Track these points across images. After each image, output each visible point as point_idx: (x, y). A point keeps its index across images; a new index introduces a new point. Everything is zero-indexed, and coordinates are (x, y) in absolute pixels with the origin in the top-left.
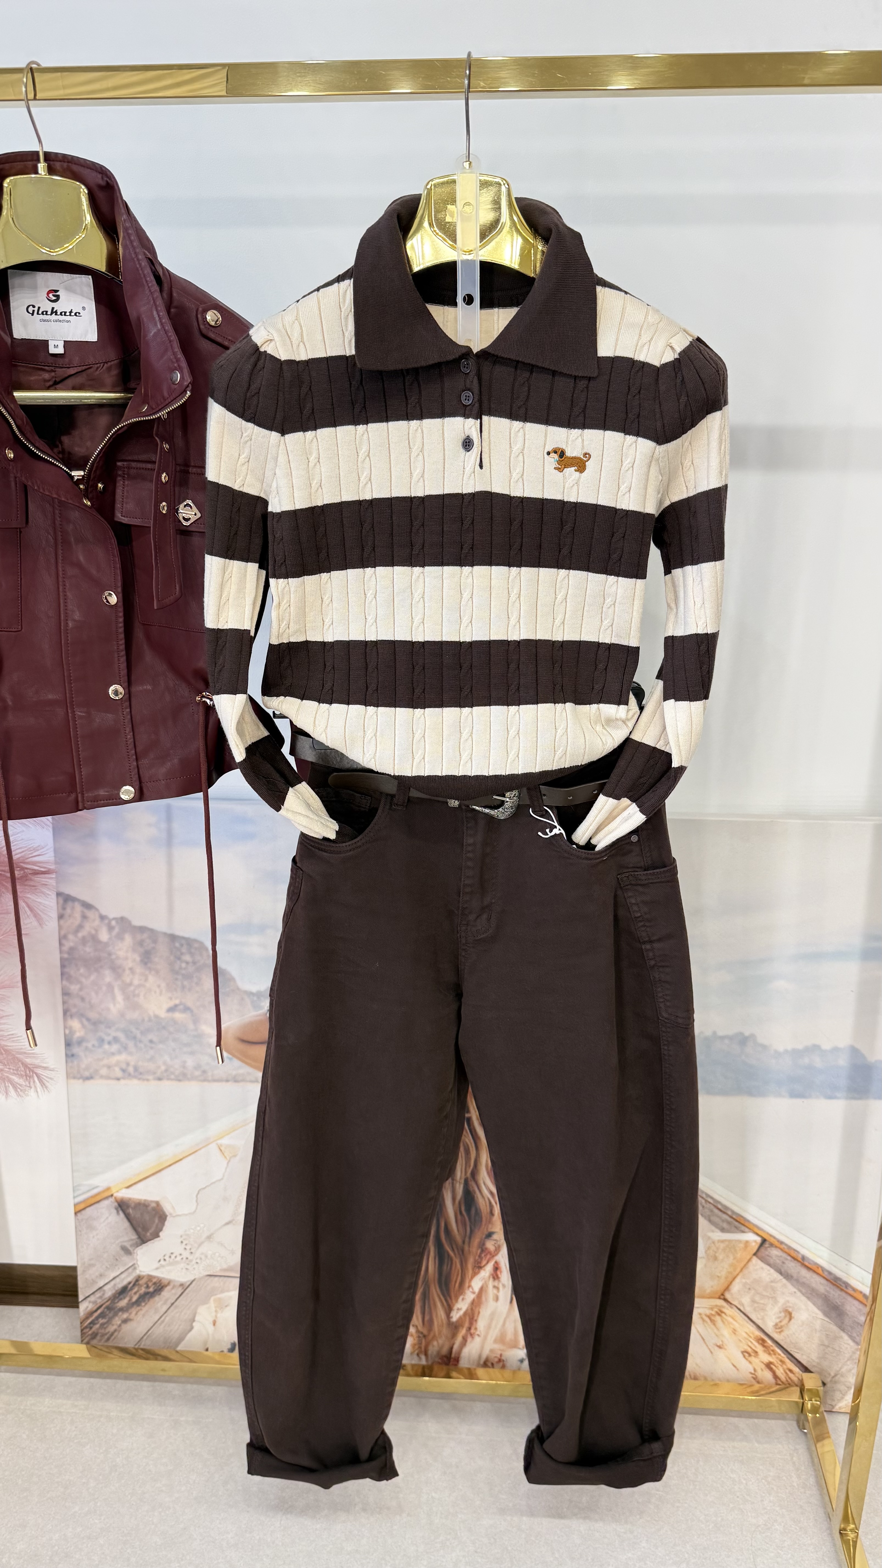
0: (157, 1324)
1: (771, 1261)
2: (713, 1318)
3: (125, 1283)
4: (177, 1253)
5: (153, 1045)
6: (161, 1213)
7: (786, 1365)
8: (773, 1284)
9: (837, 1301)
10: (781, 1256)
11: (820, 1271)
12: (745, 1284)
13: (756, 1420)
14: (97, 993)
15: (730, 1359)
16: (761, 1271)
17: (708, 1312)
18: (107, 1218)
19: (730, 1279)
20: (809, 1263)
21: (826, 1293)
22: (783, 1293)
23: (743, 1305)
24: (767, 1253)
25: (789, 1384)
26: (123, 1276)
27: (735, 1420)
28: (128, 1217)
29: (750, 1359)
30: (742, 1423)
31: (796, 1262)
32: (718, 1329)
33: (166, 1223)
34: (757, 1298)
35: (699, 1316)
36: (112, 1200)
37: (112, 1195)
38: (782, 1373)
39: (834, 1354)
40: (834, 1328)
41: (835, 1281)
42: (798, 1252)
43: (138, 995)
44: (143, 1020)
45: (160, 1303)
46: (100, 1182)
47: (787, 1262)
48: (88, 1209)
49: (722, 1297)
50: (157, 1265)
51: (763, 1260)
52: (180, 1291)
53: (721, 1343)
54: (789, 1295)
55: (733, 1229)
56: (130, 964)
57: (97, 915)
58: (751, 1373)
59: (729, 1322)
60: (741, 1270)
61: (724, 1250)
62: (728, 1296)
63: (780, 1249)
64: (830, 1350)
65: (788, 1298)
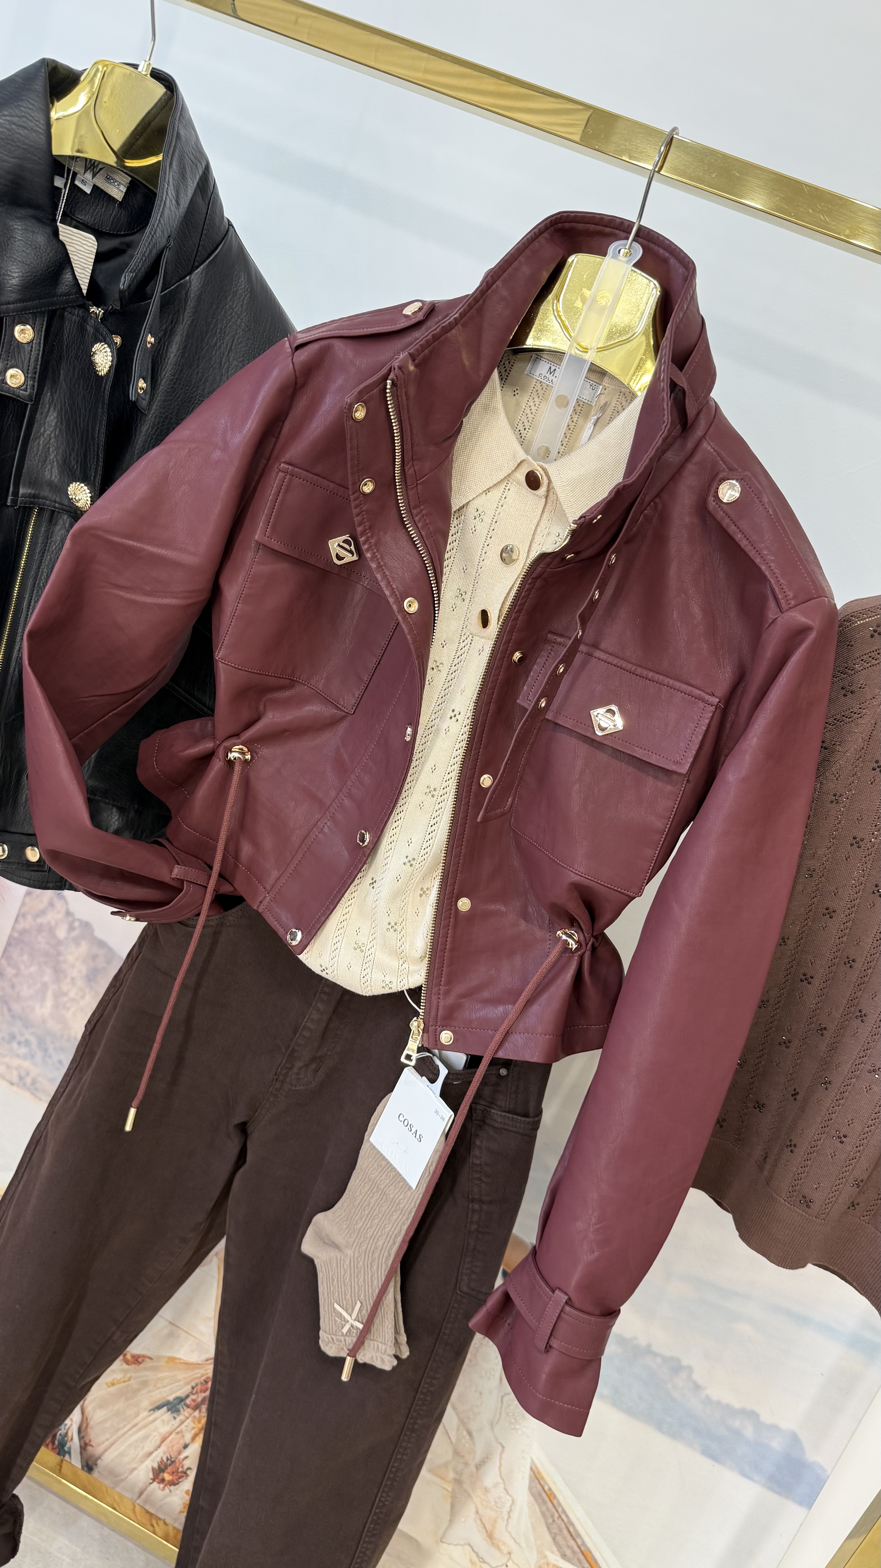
14: (29, 987)
43: (68, 1009)
44: (62, 1036)
55: (576, 1561)
56: (74, 975)
57: (65, 908)
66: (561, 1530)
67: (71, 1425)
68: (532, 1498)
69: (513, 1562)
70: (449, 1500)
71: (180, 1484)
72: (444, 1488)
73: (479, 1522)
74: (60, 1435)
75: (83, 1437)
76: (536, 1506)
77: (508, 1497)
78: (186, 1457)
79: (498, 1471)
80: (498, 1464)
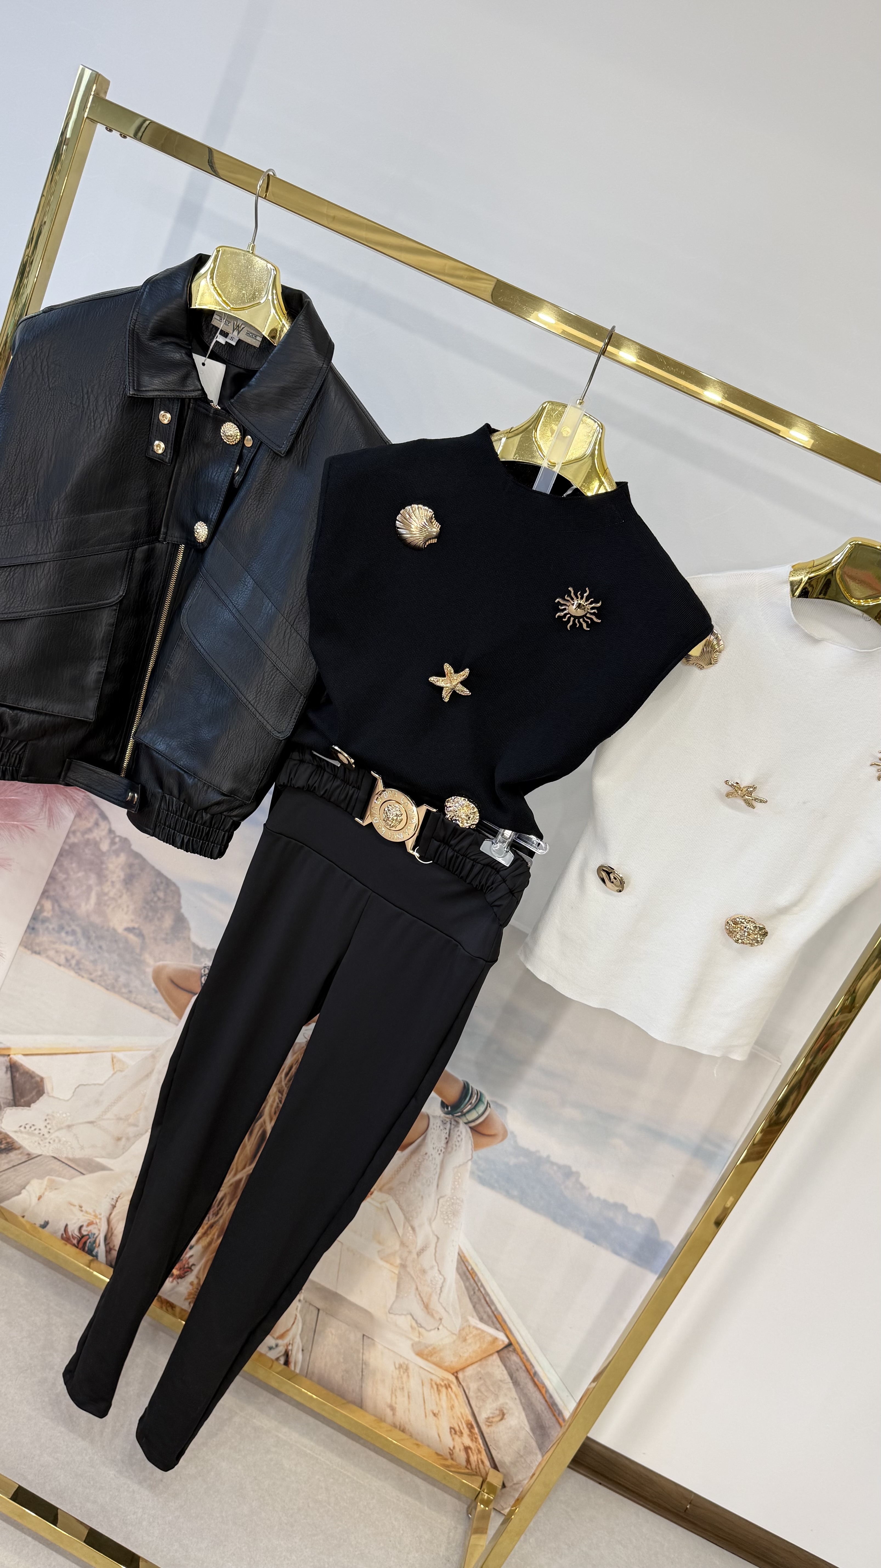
1: (508, 1364)
2: (440, 1388)
4: (37, 1127)
5: (100, 951)
6: (41, 1088)
7: (481, 1455)
8: (501, 1383)
9: (546, 1422)
10: (518, 1363)
11: (543, 1391)
12: (479, 1372)
13: (436, 1489)
14: (77, 888)
15: (438, 1430)
16: (496, 1368)
17: (439, 1381)
19: (469, 1362)
20: (538, 1381)
21: (540, 1412)
22: (506, 1395)
23: (469, 1389)
24: (508, 1355)
25: (476, 1472)
27: (419, 1481)
28: (13, 1078)
29: (454, 1436)
30: (423, 1486)
31: (528, 1374)
32: (440, 1399)
33: (41, 1098)
34: (483, 1389)
35: (430, 1381)
36: (7, 1059)
37: (9, 1055)
38: (475, 1461)
39: (524, 1465)
40: (534, 1444)
41: (552, 1405)
42: (533, 1367)
43: (108, 906)
44: (102, 927)
45: (5, 1161)
46: (5, 1040)
47: (520, 1370)
49: (455, 1374)
50: (16, 1128)
51: (502, 1360)
52: (25, 1158)
53: (437, 1412)
54: (509, 1399)
55: (490, 1323)
56: (114, 879)
57: (107, 827)
58: (450, 1449)
59: (451, 1398)
60: (481, 1360)
61: (475, 1336)
62: (460, 1375)
63: (520, 1357)
64: (523, 1460)
65: (508, 1401)
66: (480, 1300)
67: (99, 1234)
68: (458, 1277)
69: (443, 1326)
70: (396, 1280)
71: (186, 1277)
72: (393, 1272)
73: (418, 1296)
74: (90, 1242)
75: (109, 1243)
76: (462, 1282)
77: (441, 1276)
78: (191, 1256)
79: (434, 1257)
80: (434, 1251)
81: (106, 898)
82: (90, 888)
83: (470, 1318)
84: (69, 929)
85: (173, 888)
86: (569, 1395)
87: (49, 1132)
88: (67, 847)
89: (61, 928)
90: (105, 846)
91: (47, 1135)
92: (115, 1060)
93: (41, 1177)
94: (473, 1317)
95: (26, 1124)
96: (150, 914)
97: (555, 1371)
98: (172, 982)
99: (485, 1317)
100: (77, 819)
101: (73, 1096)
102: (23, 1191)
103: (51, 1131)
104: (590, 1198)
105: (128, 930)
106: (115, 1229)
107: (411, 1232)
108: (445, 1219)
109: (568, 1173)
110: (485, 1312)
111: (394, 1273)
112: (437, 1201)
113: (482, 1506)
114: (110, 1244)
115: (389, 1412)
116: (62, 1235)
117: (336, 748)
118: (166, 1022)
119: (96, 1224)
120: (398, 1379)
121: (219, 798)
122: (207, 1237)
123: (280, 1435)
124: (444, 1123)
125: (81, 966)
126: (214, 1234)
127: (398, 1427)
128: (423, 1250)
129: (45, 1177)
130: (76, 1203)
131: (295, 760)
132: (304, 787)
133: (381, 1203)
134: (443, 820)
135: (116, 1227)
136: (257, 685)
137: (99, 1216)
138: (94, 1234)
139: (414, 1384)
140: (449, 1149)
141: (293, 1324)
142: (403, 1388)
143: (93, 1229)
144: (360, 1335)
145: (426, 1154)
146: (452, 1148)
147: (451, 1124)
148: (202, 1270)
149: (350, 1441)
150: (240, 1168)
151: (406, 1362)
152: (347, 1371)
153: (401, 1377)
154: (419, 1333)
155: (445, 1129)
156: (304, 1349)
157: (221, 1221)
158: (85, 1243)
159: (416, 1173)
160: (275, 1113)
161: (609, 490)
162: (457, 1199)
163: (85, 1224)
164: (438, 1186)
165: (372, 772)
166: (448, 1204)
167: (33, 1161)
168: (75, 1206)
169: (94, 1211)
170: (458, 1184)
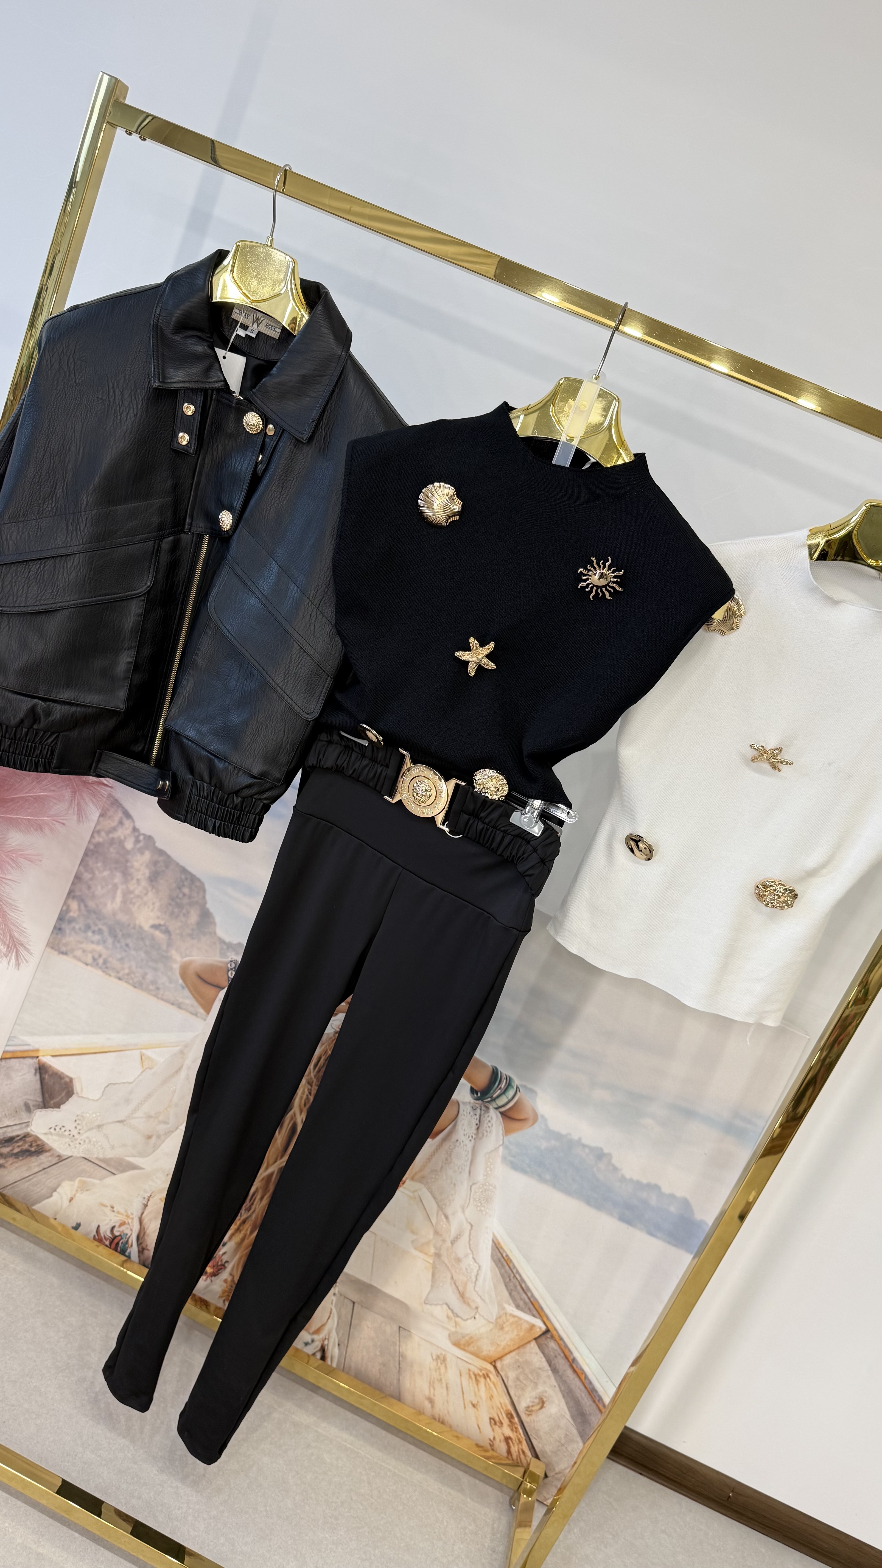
0: (23, 1181)
1: (546, 1352)
2: (478, 1378)
3: (14, 1134)
4: (68, 1128)
5: (127, 949)
6: (70, 1089)
7: (522, 1445)
8: (539, 1371)
9: (587, 1409)
10: (556, 1350)
11: (583, 1377)
12: (517, 1361)
13: (477, 1482)
14: (102, 887)
15: (477, 1421)
16: (535, 1356)
17: (477, 1371)
18: (25, 1074)
19: (506, 1351)
20: (577, 1367)
21: (580, 1399)
22: (545, 1383)
23: (508, 1378)
24: (546, 1342)
25: (518, 1463)
26: (15, 1128)
27: (461, 1474)
28: (42, 1080)
29: (494, 1426)
30: (465, 1478)
31: (566, 1360)
32: (479, 1390)
33: (70, 1099)
34: (521, 1378)
35: (468, 1371)
36: (36, 1061)
37: (38, 1057)
38: (516, 1452)
39: (565, 1454)
40: (575, 1431)
41: (592, 1391)
42: (571, 1353)
43: (134, 904)
44: (129, 925)
45: (35, 1163)
46: (33, 1042)
47: (559, 1357)
48: (12, 1060)
49: (493, 1363)
50: (46, 1131)
51: (540, 1347)
52: (55, 1160)
53: (476, 1403)
54: (549, 1387)
55: (527, 1310)
56: (139, 876)
57: (132, 825)
58: (490, 1440)
59: (490, 1388)
60: (519, 1348)
61: (512, 1324)
62: (498, 1364)
63: (558, 1344)
64: (564, 1448)
65: (546, 1389)
66: (515, 1287)
67: (131, 1234)
68: (493, 1264)
69: (480, 1315)
70: (431, 1270)
71: (220, 1275)
72: (427, 1261)
73: (454, 1286)
74: (122, 1243)
75: (141, 1243)
77: (475, 1264)
78: (225, 1253)
79: (468, 1245)
80: (468, 1239)
81: (132, 896)
82: (115, 886)
83: (506, 1306)
84: (96, 928)
85: (198, 884)
86: (608, 1379)
87: (79, 1133)
88: (92, 847)
89: (88, 927)
90: (129, 845)
91: (77, 1136)
92: (143, 1058)
93: (72, 1179)
94: (509, 1304)
95: (56, 1126)
96: (176, 910)
97: (593, 1355)
98: (199, 977)
99: (521, 1303)
100: (101, 819)
101: (103, 1095)
102: (55, 1194)
103: (80, 1132)
104: (623, 1179)
105: (155, 927)
106: (147, 1229)
107: (445, 1220)
108: (478, 1206)
109: (600, 1155)
110: (521, 1299)
111: (429, 1262)
112: (469, 1188)
113: (525, 1496)
114: (143, 1245)
115: (427, 1405)
116: (94, 1236)
117: (364, 726)
118: (194, 1017)
119: (129, 1224)
120: (436, 1370)
121: (249, 781)
122: (240, 1233)
123: (320, 1430)
124: (474, 1109)
125: (108, 965)
126: (247, 1230)
127: (437, 1419)
128: (457, 1238)
129: (76, 1178)
130: (108, 1204)
131: (322, 741)
132: (332, 767)
133: (413, 1192)
134: (472, 793)
135: (148, 1227)
136: (285, 667)
137: (131, 1216)
138: (127, 1235)
139: (451, 1375)
140: (480, 1135)
141: (329, 1318)
142: (441, 1380)
143: (125, 1229)
144: (396, 1328)
145: (457, 1141)
146: (483, 1134)
147: (481, 1109)
148: (235, 1267)
149: (389, 1436)
150: (271, 1162)
151: (444, 1353)
152: (384, 1365)
153: (439, 1369)
154: (456, 1323)
155: (476, 1115)
156: (340, 1343)
157: (254, 1216)
158: (118, 1243)
159: (448, 1161)
160: (305, 1105)
161: (627, 461)
162: (490, 1185)
163: (117, 1225)
164: (470, 1172)
165: (400, 750)
166: (481, 1190)
167: (63, 1162)
168: (105, 1206)
169: (126, 1211)
170: (491, 1170)
